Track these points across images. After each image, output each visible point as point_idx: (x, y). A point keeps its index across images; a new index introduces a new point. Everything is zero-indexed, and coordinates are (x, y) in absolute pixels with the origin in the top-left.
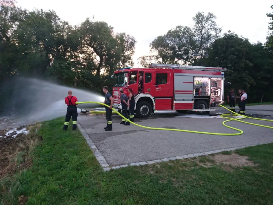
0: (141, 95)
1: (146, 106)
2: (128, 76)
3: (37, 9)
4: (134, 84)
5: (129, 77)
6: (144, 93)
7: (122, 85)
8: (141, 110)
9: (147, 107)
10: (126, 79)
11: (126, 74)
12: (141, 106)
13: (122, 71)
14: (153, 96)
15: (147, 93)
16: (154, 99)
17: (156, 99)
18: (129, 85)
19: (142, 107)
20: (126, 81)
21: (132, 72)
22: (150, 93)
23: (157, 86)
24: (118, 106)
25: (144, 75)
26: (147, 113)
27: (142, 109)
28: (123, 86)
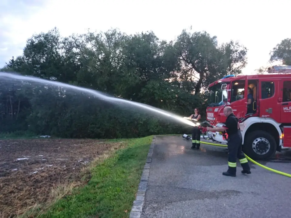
0: (253, 120)
1: (263, 139)
2: (230, 89)
4: (241, 101)
5: (230, 90)
6: (259, 115)
7: (220, 104)
8: (254, 146)
9: (267, 142)
10: (225, 93)
11: (225, 85)
12: (255, 138)
13: (219, 82)
14: (277, 121)
15: (266, 116)
16: (280, 126)
17: (285, 127)
18: (230, 102)
19: (257, 140)
20: (226, 98)
21: (236, 84)
22: (271, 117)
23: (287, 104)
24: (212, 135)
25: (260, 85)
26: (266, 151)
27: (255, 143)
28: (221, 104)
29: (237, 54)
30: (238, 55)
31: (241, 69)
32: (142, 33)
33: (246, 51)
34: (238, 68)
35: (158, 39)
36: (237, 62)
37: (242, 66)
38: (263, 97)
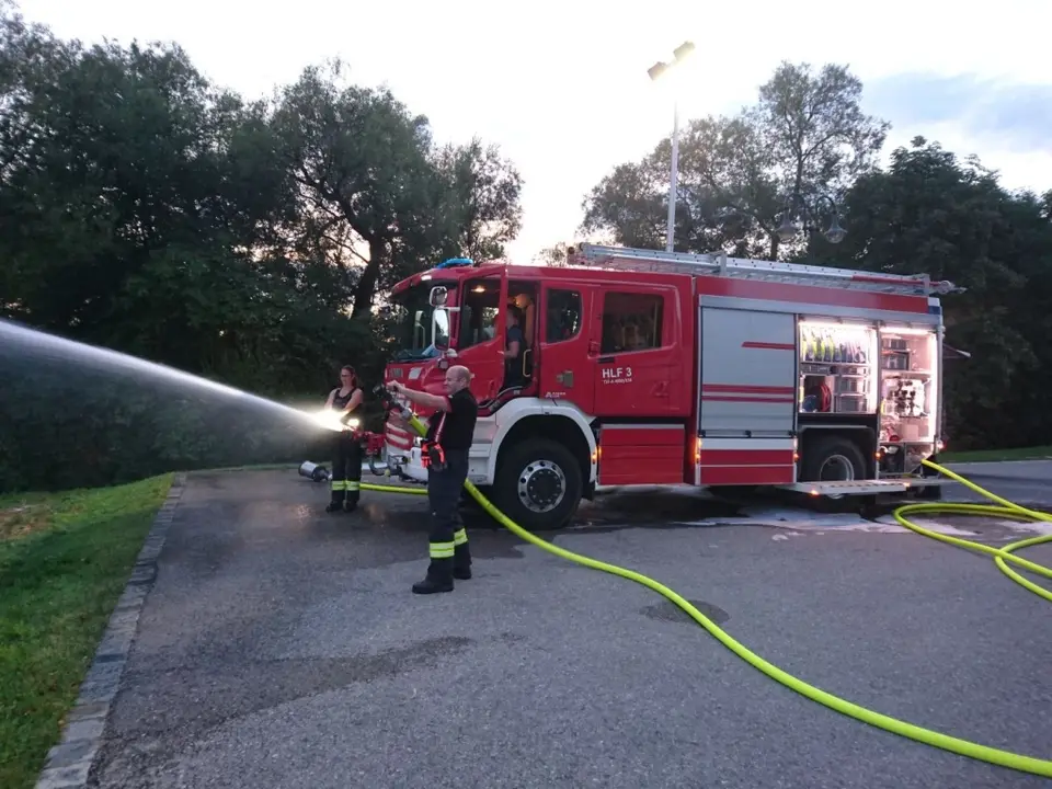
0: (522, 407)
1: (549, 466)
2: (457, 306)
3: (116, 43)
4: (488, 344)
5: (458, 309)
6: (537, 394)
7: (425, 353)
8: (522, 487)
9: (558, 472)
10: (441, 318)
11: (443, 292)
12: (525, 463)
13: (424, 278)
14: (586, 411)
15: (558, 394)
16: (594, 426)
17: (606, 426)
18: (457, 350)
19: (531, 469)
20: (446, 334)
21: (480, 290)
22: (571, 397)
23: (612, 360)
24: (400, 460)
25: (542, 297)
26: (553, 502)
27: (527, 478)
28: (430, 356)
29: (489, 191)
30: (493, 196)
31: (504, 244)
32: (134, 47)
33: (519, 187)
34: (494, 238)
35: (202, 83)
36: (491, 219)
37: (506, 234)
38: (550, 338)
